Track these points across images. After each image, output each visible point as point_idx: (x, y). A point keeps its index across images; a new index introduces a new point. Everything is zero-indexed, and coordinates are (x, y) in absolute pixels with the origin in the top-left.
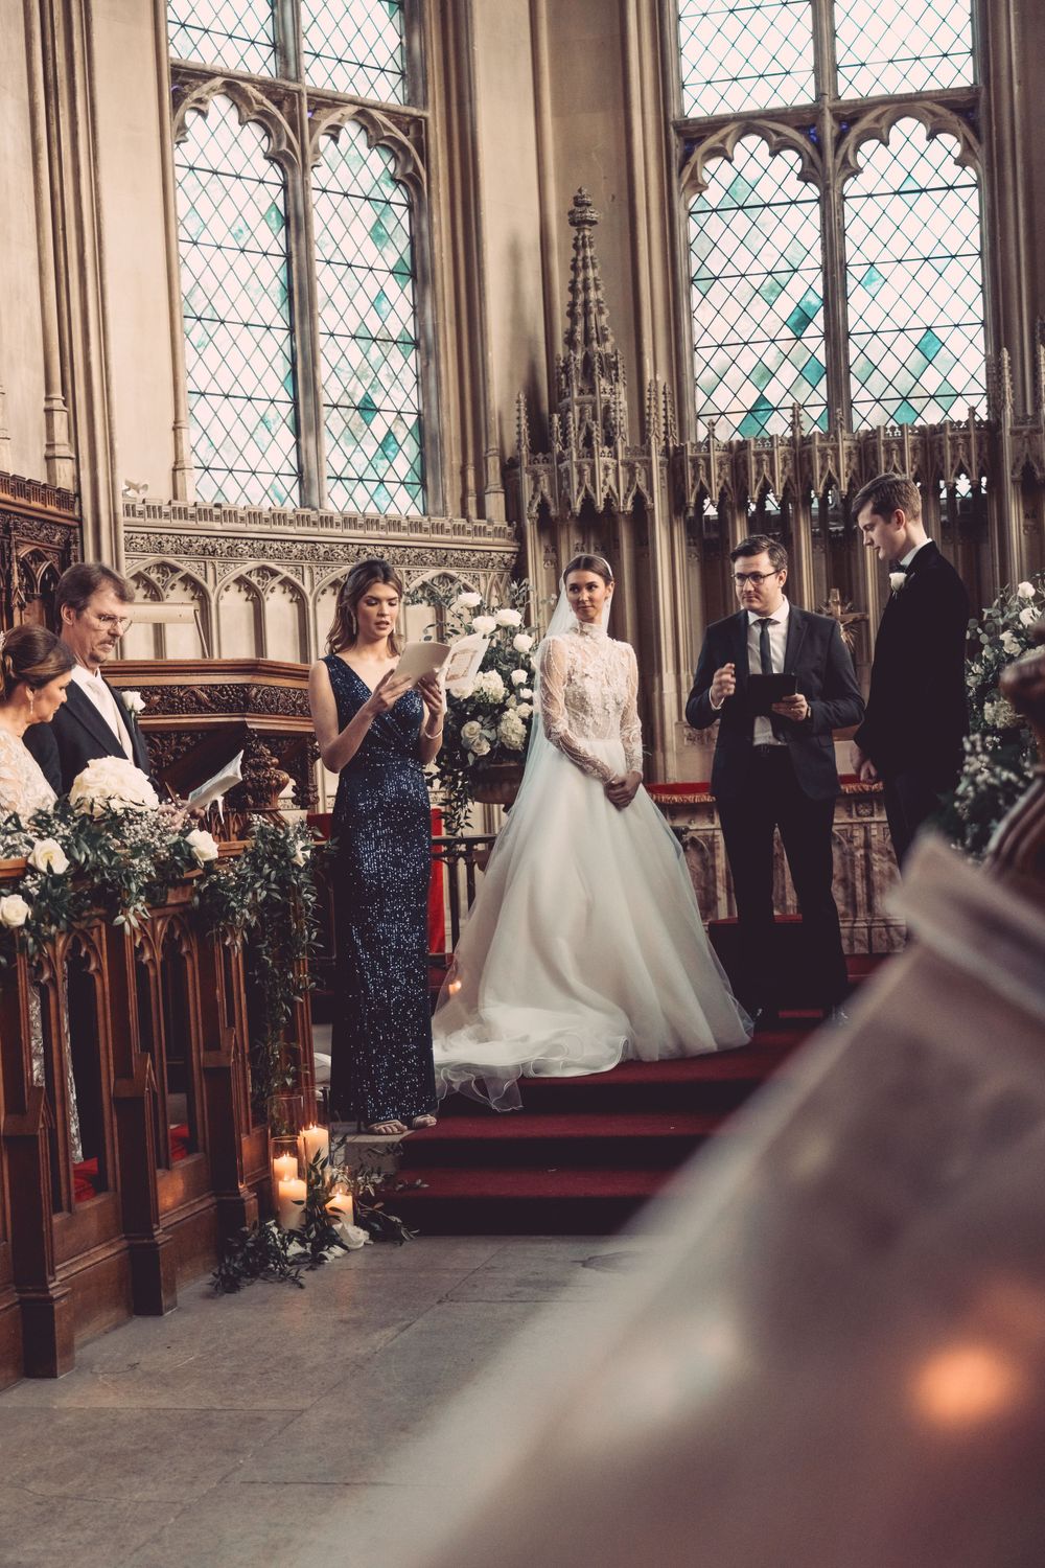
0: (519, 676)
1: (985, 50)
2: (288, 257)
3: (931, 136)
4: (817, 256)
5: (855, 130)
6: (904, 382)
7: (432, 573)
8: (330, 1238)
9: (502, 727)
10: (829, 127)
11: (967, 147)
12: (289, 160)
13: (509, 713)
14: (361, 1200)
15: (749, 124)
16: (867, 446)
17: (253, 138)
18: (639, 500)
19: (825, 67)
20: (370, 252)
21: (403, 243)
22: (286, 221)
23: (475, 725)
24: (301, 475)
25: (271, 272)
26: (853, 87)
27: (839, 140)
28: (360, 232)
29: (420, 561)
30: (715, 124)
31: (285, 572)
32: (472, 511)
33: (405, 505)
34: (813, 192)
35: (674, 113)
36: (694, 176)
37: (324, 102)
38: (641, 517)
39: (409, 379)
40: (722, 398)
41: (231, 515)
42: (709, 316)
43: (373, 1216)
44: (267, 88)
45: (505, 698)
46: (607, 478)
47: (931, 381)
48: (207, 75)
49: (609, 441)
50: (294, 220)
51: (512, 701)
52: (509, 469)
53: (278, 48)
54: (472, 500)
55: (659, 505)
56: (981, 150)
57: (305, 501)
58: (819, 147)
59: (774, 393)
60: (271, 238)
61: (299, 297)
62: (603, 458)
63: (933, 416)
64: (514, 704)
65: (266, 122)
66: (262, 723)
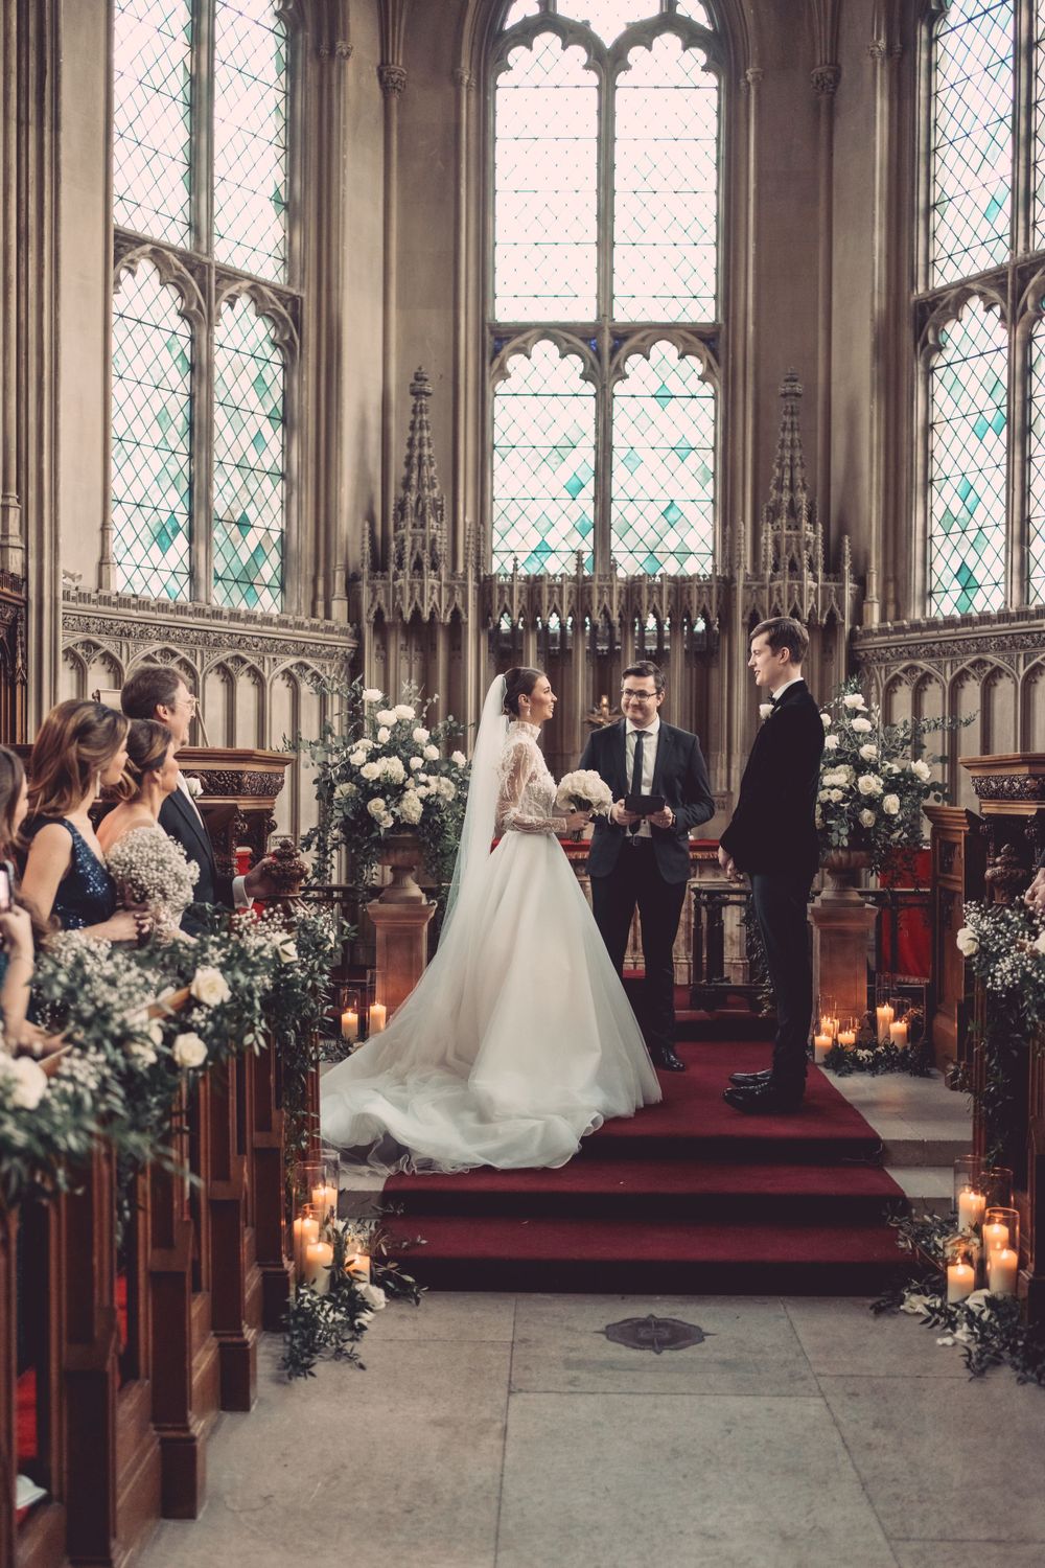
0: (416, 762)
1: (727, 295)
2: (192, 397)
3: (681, 357)
4: (591, 439)
5: (626, 346)
6: (651, 538)
7: (293, 660)
9: (404, 805)
10: (607, 342)
11: (710, 368)
12: (199, 318)
13: (410, 793)
14: (377, 1259)
15: (547, 331)
16: (633, 587)
17: (169, 298)
18: (456, 614)
19: (606, 295)
20: (253, 398)
21: (277, 394)
22: (192, 368)
23: (380, 802)
24: (192, 574)
25: (178, 405)
26: (623, 314)
27: (614, 351)
28: (245, 382)
29: (285, 651)
30: (520, 329)
31: (183, 654)
32: (321, 613)
33: (268, 603)
34: (590, 388)
35: (489, 316)
36: (502, 366)
37: (229, 275)
38: (456, 628)
39: (276, 503)
40: (513, 541)
41: (143, 605)
42: (506, 477)
43: (388, 1275)
44: (185, 257)
45: (405, 780)
46: (432, 596)
47: (672, 541)
48: (139, 241)
49: (434, 567)
50: (199, 369)
51: (410, 783)
52: (352, 582)
53: (193, 227)
54: (320, 604)
55: (471, 619)
56: (719, 371)
57: (194, 597)
58: (598, 354)
59: (553, 540)
60: (179, 381)
61: (199, 431)
62: (430, 580)
63: (671, 568)
64: (413, 785)
65: (180, 285)
66: (245, 804)
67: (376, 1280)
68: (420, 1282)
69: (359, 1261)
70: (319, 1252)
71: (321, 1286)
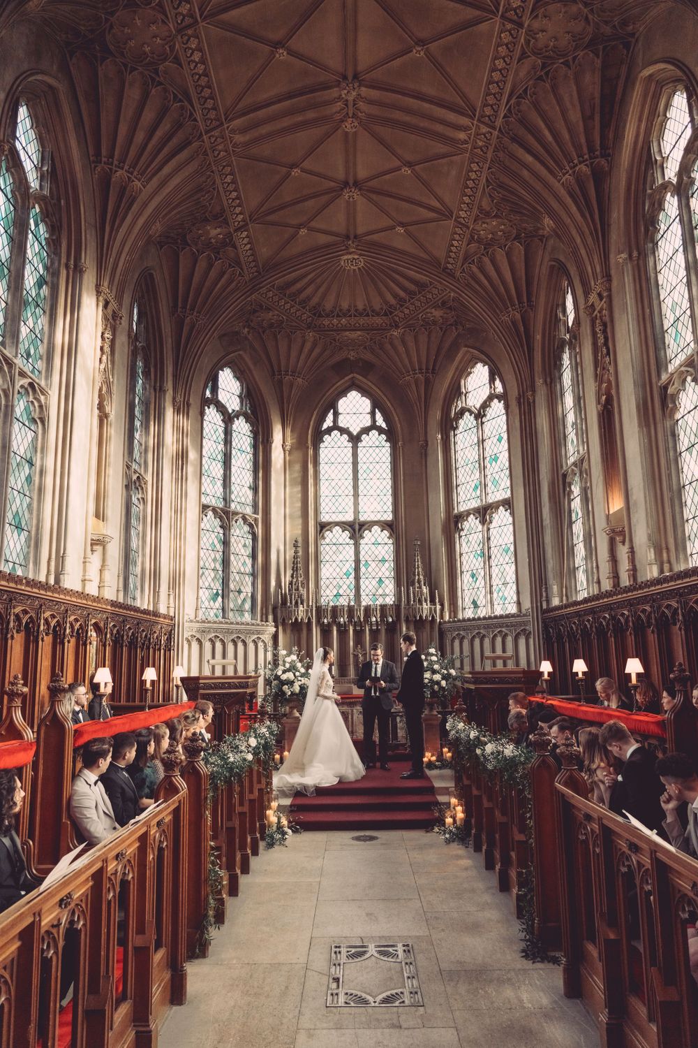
0: (297, 674)
1: (395, 511)
2: (223, 552)
3: (382, 531)
4: (353, 558)
5: (363, 528)
6: (374, 591)
7: (256, 636)
8: (284, 833)
9: (294, 687)
10: (357, 527)
11: (391, 535)
12: (226, 528)
13: (296, 684)
14: (289, 822)
15: (337, 524)
16: (367, 609)
17: (217, 522)
18: (309, 619)
19: (356, 512)
20: (243, 551)
21: (250, 549)
22: (224, 543)
23: (286, 686)
24: (223, 609)
25: (219, 556)
26: (363, 518)
27: (360, 530)
28: (240, 546)
29: (253, 633)
30: (329, 523)
31: (221, 637)
32: (264, 620)
33: (247, 617)
34: (352, 542)
35: (318, 520)
36: (323, 536)
37: (236, 513)
38: (310, 622)
39: (250, 584)
40: (328, 592)
41: (209, 622)
42: (325, 572)
43: (292, 826)
44: (221, 509)
45: (294, 679)
46: (301, 613)
47: (380, 591)
48: (209, 507)
49: (302, 603)
50: (226, 543)
51: (296, 680)
52: (275, 608)
53: (225, 499)
54: (264, 616)
55: (314, 621)
56: (394, 536)
57: (224, 617)
58: (354, 530)
59: (341, 592)
60: (219, 547)
61: (226, 563)
62: (301, 608)
63: (380, 601)
65: (221, 518)
66: (249, 691)
67: (289, 828)
68: (302, 828)
69: (284, 822)
70: (274, 819)
71: (275, 828)
